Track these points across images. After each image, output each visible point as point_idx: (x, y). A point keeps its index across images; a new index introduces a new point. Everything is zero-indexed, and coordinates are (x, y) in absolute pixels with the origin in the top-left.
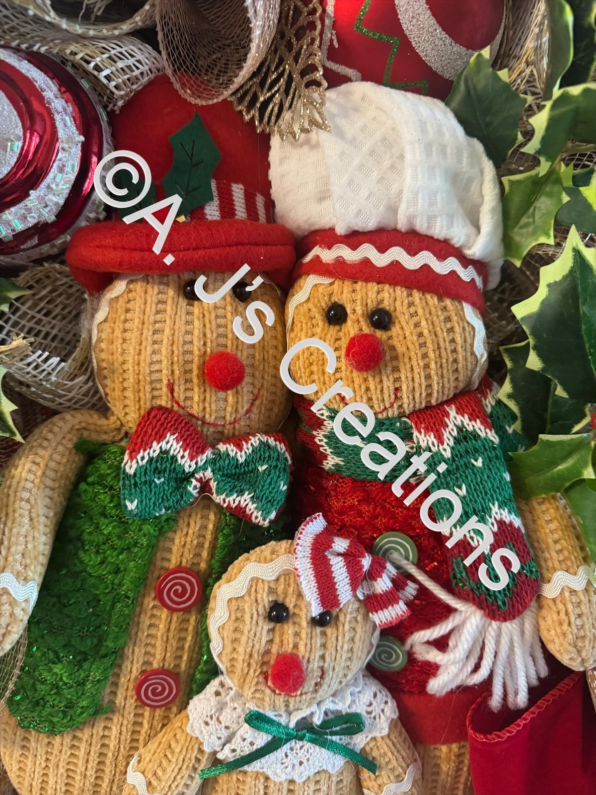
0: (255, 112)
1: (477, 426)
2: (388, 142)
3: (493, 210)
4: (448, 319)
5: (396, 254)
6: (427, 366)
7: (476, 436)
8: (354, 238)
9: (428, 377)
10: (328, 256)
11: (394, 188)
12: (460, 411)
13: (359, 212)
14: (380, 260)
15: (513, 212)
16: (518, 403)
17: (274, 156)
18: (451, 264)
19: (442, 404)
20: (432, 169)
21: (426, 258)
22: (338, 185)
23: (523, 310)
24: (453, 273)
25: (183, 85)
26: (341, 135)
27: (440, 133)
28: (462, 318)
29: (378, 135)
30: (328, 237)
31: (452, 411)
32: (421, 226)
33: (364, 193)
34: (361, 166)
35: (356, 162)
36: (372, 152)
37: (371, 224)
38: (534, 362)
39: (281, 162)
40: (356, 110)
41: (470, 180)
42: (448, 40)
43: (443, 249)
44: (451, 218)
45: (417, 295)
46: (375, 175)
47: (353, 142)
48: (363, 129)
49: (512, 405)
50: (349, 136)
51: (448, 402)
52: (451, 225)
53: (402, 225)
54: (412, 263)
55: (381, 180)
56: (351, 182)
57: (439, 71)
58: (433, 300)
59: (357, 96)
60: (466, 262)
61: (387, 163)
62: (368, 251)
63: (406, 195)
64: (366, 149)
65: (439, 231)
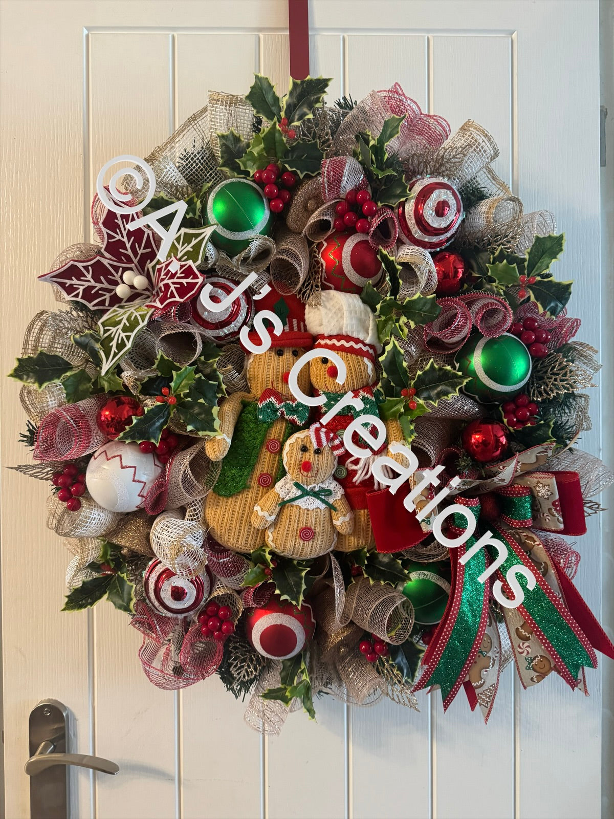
0: (301, 295)
1: (369, 396)
2: (340, 310)
3: (372, 329)
4: (359, 362)
5: (343, 342)
6: (352, 376)
7: (368, 398)
8: (330, 337)
9: (353, 380)
10: (322, 342)
11: (341, 324)
12: (364, 391)
13: (331, 330)
14: (338, 344)
15: (380, 329)
16: (383, 389)
17: (307, 311)
18: (360, 345)
19: (359, 389)
20: (351, 319)
21: (352, 343)
22: (325, 322)
23: (381, 359)
24: (360, 348)
25: (278, 287)
26: (326, 307)
27: (355, 306)
28: (363, 362)
29: (337, 307)
30: (322, 337)
31: (361, 392)
32: (350, 334)
33: (332, 324)
34: (332, 317)
35: (330, 315)
36: (335, 313)
37: (335, 333)
38: (385, 375)
39: (309, 314)
40: (331, 299)
41: (365, 320)
42: (360, 277)
43: (357, 341)
44: (358, 332)
45: (349, 354)
46: (336, 319)
47: (330, 309)
48: (333, 306)
49: (381, 390)
50: (328, 308)
51: (360, 389)
52: (358, 334)
53: (344, 334)
54: (347, 345)
55: (337, 321)
56: (328, 321)
57: (357, 284)
58: (354, 356)
59: (332, 295)
60: (365, 345)
61: (339, 315)
62: (334, 341)
63: (344, 326)
64: (334, 311)
65: (355, 335)
